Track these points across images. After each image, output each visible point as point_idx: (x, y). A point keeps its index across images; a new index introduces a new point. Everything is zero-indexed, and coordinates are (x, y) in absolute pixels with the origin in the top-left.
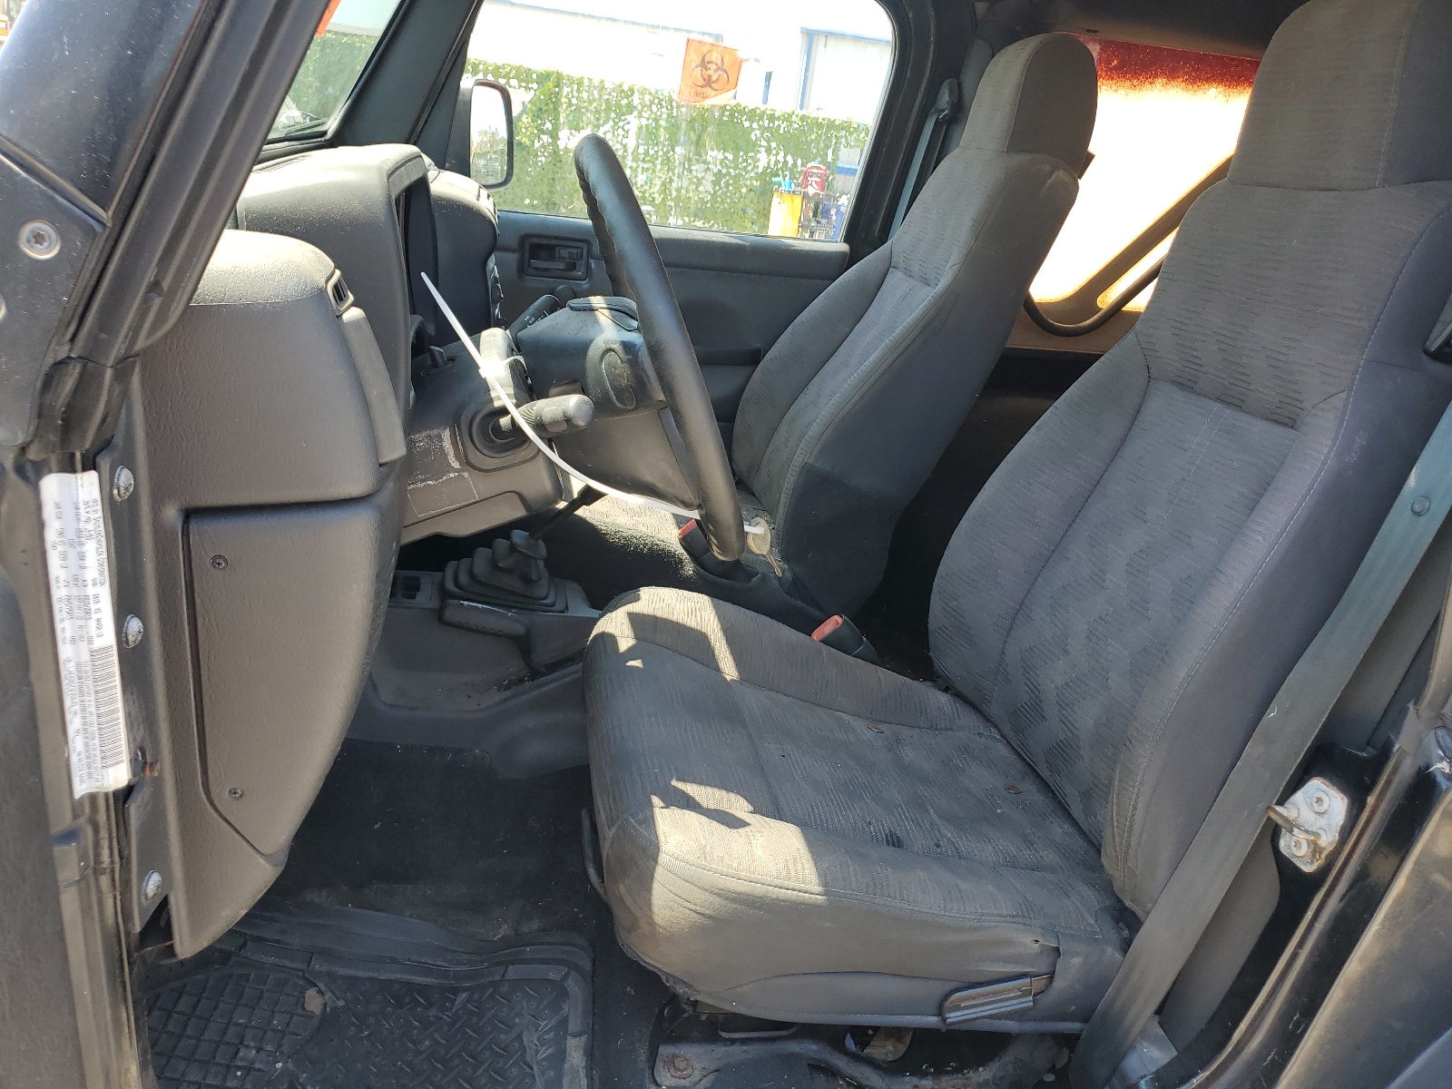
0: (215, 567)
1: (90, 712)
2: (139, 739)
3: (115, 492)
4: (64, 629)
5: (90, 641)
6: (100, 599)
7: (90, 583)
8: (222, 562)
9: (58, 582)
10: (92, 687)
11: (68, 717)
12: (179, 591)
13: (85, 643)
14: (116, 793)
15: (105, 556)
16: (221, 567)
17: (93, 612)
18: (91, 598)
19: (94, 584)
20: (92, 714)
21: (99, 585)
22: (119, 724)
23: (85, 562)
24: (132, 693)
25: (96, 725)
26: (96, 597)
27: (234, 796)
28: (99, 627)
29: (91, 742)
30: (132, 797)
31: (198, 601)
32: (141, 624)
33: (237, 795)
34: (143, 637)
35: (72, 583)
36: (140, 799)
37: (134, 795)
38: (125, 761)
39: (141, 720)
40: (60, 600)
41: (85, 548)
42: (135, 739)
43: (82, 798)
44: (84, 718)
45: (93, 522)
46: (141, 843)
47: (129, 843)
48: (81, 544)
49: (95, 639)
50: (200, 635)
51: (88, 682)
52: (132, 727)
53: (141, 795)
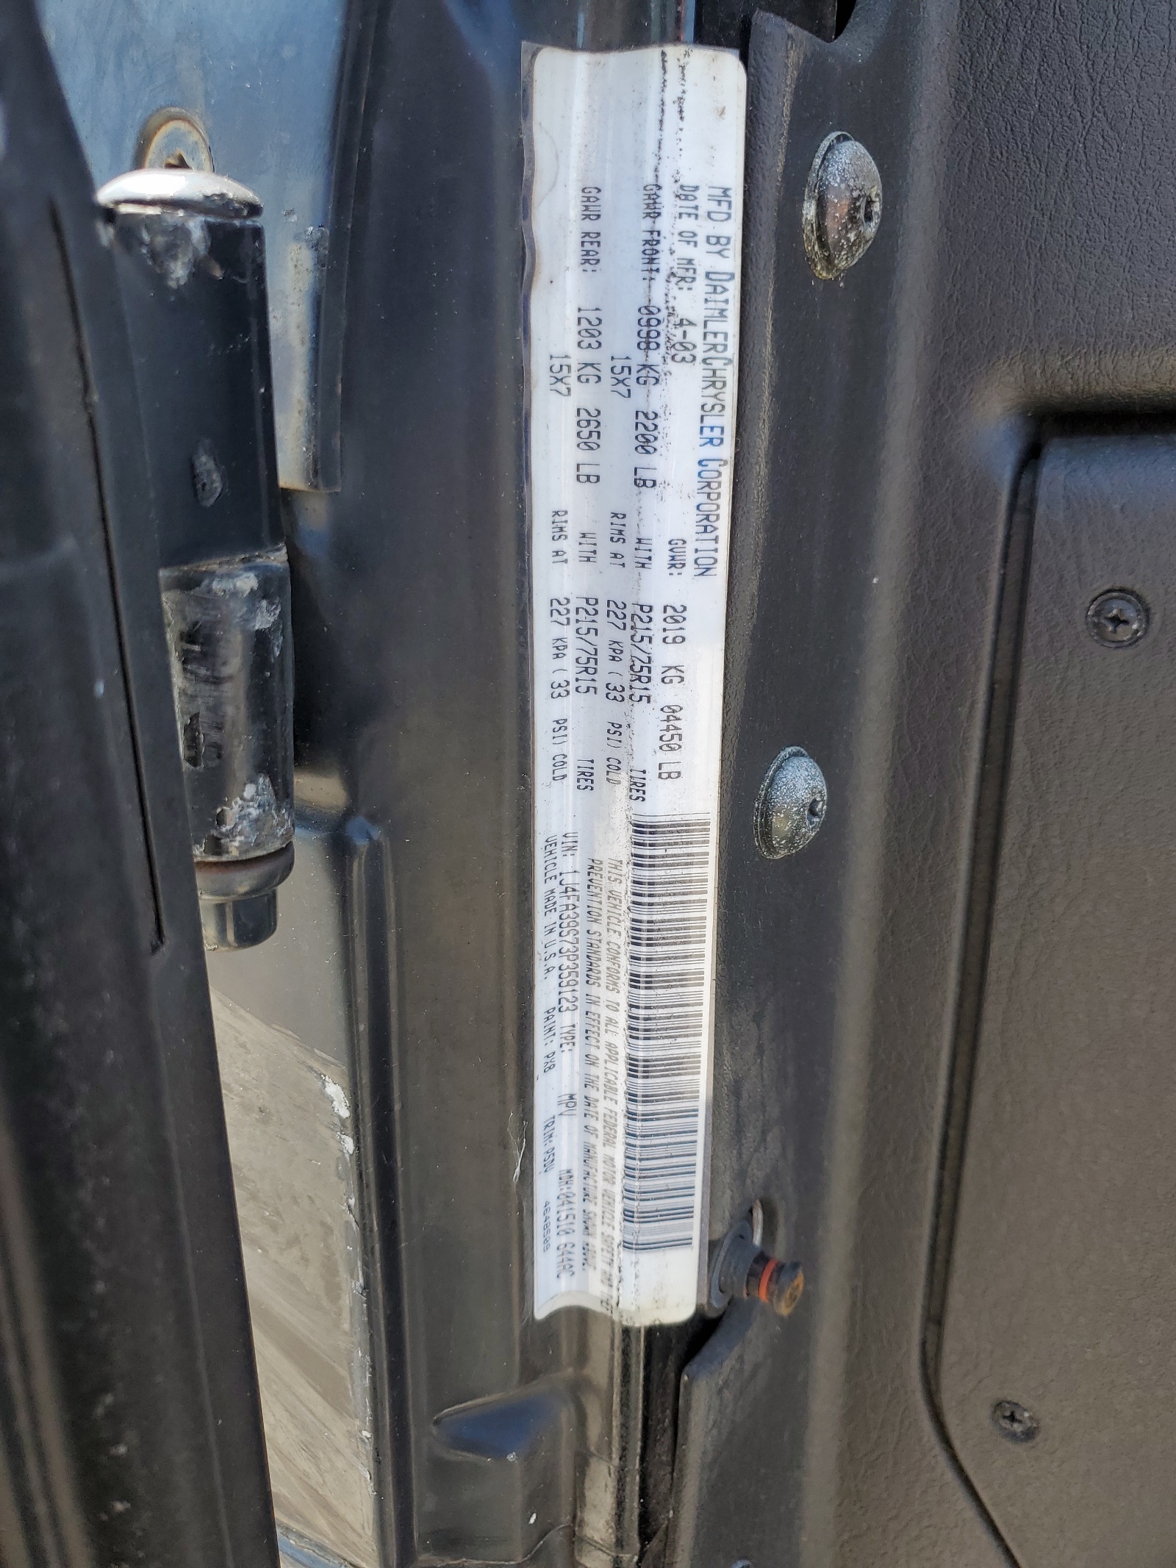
0: (1102, 636)
1: (610, 1046)
2: (757, 1174)
3: (809, 210)
4: (561, 724)
5: (638, 789)
6: (690, 628)
7: (661, 556)
8: (1130, 613)
9: (560, 533)
10: (624, 961)
11: (542, 1046)
12: (963, 711)
13: (622, 790)
14: (654, 1333)
15: (727, 451)
16: (1124, 633)
17: (656, 676)
18: (657, 615)
19: (675, 563)
20: (613, 1056)
21: (690, 569)
22: (693, 1113)
23: (653, 460)
24: (758, 1018)
25: (621, 1097)
26: (676, 615)
27: (1006, 1424)
28: (671, 739)
29: (601, 1151)
30: (706, 1351)
31: (1020, 753)
32: (820, 783)
33: (1017, 1428)
34: (825, 830)
35: (605, 548)
36: (729, 1363)
37: (716, 1344)
38: (696, 1242)
39: (774, 1111)
40: (557, 606)
41: (656, 398)
42: (741, 1175)
43: (554, 1316)
44: (590, 1060)
45: (701, 285)
46: (715, 1492)
47: (675, 1488)
48: (649, 377)
49: (653, 784)
50: (1002, 882)
51: (614, 938)
52: (738, 1132)
53: (736, 1351)
